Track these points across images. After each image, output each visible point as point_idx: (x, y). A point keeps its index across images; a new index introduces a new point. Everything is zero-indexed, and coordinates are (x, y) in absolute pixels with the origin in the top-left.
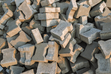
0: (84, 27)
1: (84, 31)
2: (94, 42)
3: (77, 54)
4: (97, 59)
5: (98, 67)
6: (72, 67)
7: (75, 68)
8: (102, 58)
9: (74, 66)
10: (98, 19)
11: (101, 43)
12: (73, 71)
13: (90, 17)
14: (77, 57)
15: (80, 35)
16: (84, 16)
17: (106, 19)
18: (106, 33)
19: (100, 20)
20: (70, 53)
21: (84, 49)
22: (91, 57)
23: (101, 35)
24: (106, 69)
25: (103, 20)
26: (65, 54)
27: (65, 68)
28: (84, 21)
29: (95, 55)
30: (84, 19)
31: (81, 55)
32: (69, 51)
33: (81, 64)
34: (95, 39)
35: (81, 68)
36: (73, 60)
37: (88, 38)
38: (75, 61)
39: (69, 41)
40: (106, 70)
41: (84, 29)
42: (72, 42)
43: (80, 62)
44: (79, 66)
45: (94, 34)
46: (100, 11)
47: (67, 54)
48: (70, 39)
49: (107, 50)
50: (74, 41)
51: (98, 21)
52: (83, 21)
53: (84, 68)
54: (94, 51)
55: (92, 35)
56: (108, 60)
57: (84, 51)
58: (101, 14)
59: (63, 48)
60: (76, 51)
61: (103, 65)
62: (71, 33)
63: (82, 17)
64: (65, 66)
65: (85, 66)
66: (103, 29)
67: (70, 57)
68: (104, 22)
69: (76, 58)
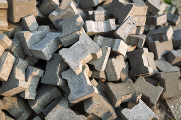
0: (31, 34)
1: (36, 42)
2: (55, 54)
3: (34, 83)
4: (66, 79)
5: (70, 92)
6: (33, 107)
7: (38, 107)
8: (72, 75)
9: (34, 104)
10: (54, 16)
11: (63, 53)
12: (36, 112)
13: (41, 16)
14: (36, 87)
15: (29, 50)
16: (29, 15)
17: (65, 13)
18: (68, 35)
19: (59, 18)
20: (19, 86)
21: (43, 71)
22: (57, 79)
23: (62, 40)
24: (82, 89)
25: (63, 16)
26: (11, 90)
27: (21, 114)
28: (31, 24)
29: (62, 73)
30: (31, 21)
31: (42, 82)
32: (16, 84)
33: (46, 96)
34: (56, 50)
35: (48, 102)
36: (30, 95)
37: (43, 51)
38: (34, 95)
39: (11, 65)
40: (82, 92)
41: (33, 38)
42: (18, 65)
43: (43, 94)
44: (43, 101)
45: (52, 42)
46: (54, 3)
47: (15, 89)
48: (13, 61)
49: (74, 61)
50: (22, 63)
51: (55, 19)
52: (29, 26)
53: (54, 100)
54: (59, 69)
55: (48, 44)
56: (82, 76)
57: (44, 74)
58: (57, 6)
59: (5, 82)
60: (30, 78)
61: (77, 85)
62: (13, 50)
63: (26, 19)
64: (20, 110)
65: (55, 97)
66: (64, 29)
67: (23, 92)
68: (64, 18)
69: (35, 90)
